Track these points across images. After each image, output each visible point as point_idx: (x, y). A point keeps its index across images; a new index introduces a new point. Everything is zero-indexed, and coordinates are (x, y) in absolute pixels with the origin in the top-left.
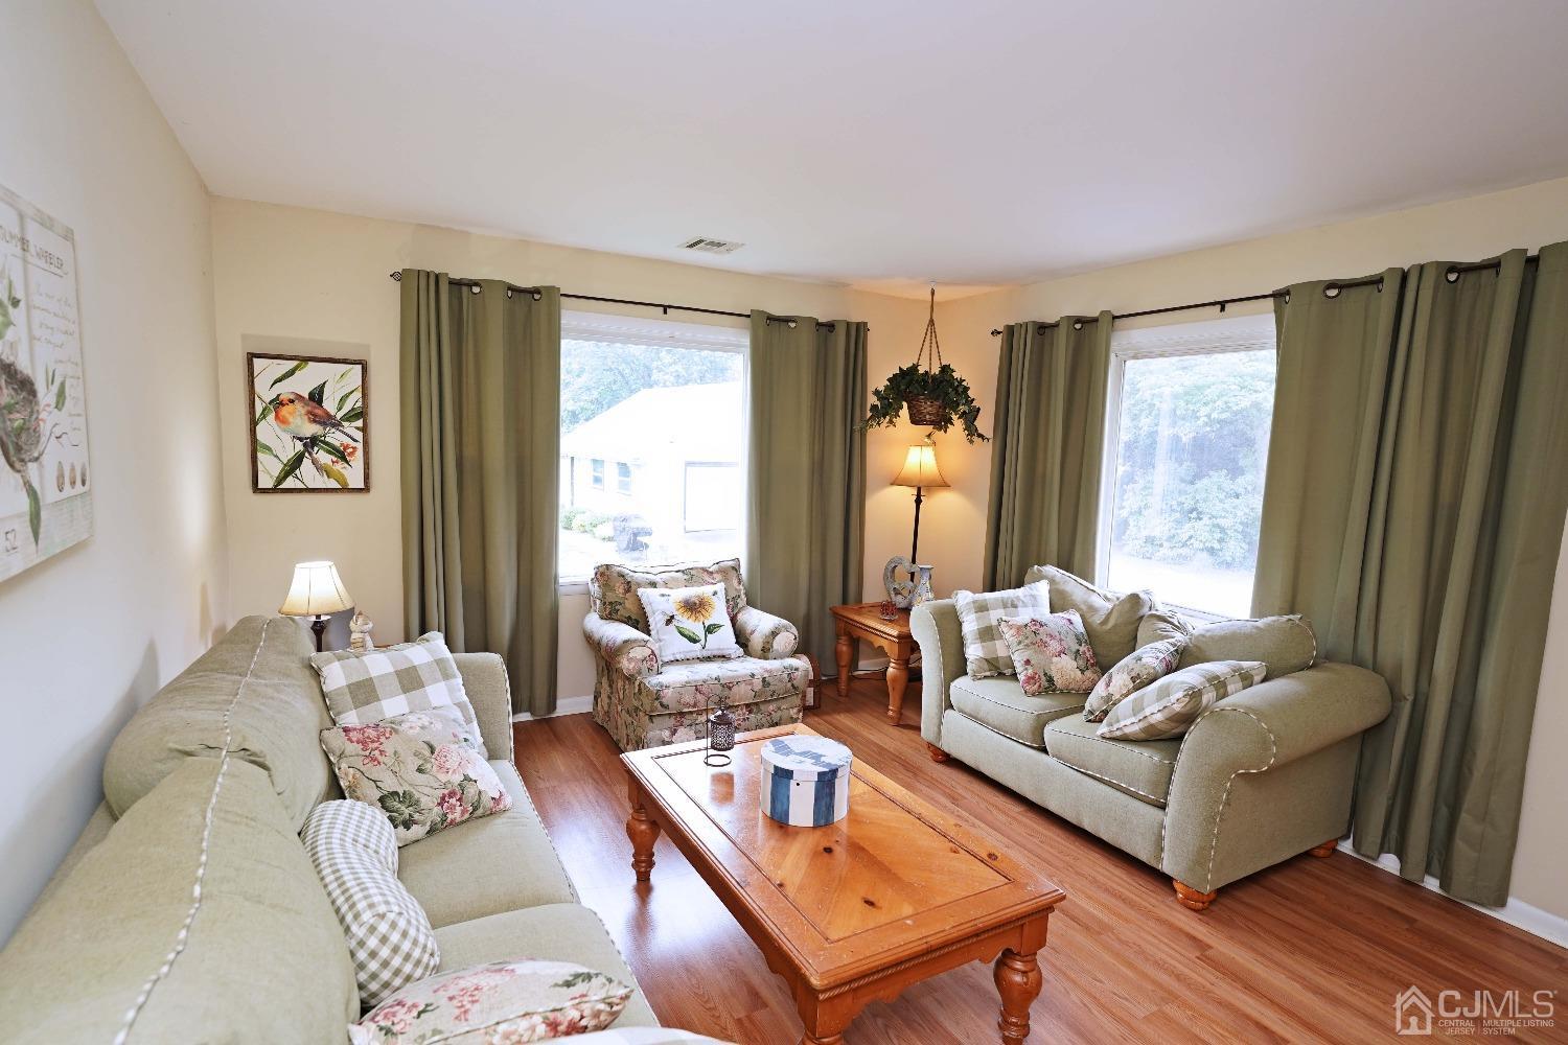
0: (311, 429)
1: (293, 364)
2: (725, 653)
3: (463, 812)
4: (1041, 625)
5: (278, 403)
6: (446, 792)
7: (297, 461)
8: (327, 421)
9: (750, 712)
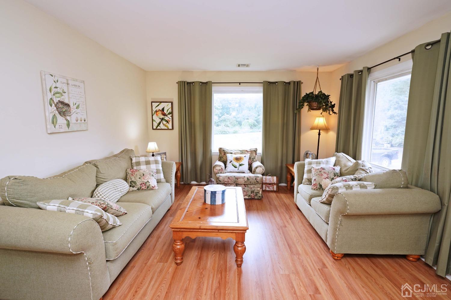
0: (162, 117)
1: (159, 103)
2: (244, 171)
3: (145, 187)
4: (323, 169)
5: (156, 111)
6: (142, 183)
7: (160, 123)
8: (164, 115)
9: (245, 187)
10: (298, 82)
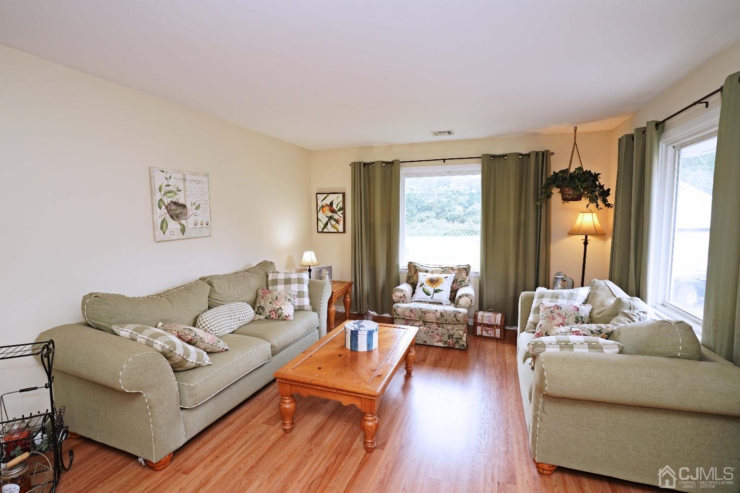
0: (330, 214)
1: (326, 195)
2: (441, 302)
3: (276, 316)
4: (558, 308)
5: (323, 207)
6: (273, 310)
7: (326, 224)
8: (333, 211)
9: (439, 327)
10: (543, 153)
